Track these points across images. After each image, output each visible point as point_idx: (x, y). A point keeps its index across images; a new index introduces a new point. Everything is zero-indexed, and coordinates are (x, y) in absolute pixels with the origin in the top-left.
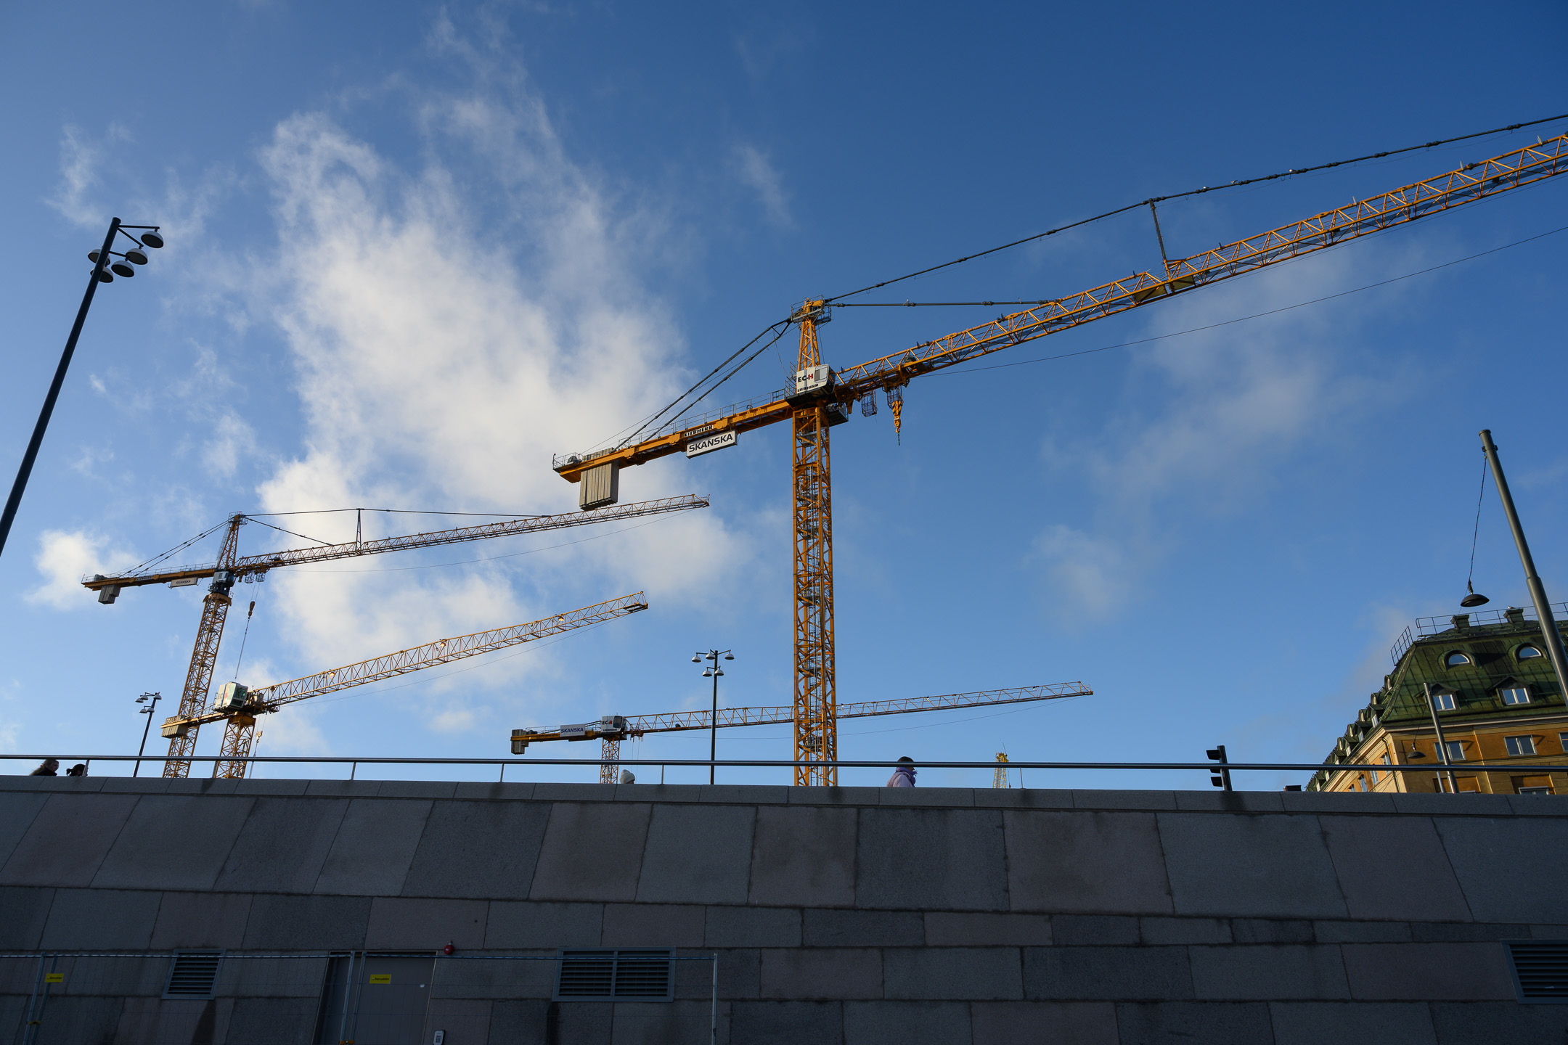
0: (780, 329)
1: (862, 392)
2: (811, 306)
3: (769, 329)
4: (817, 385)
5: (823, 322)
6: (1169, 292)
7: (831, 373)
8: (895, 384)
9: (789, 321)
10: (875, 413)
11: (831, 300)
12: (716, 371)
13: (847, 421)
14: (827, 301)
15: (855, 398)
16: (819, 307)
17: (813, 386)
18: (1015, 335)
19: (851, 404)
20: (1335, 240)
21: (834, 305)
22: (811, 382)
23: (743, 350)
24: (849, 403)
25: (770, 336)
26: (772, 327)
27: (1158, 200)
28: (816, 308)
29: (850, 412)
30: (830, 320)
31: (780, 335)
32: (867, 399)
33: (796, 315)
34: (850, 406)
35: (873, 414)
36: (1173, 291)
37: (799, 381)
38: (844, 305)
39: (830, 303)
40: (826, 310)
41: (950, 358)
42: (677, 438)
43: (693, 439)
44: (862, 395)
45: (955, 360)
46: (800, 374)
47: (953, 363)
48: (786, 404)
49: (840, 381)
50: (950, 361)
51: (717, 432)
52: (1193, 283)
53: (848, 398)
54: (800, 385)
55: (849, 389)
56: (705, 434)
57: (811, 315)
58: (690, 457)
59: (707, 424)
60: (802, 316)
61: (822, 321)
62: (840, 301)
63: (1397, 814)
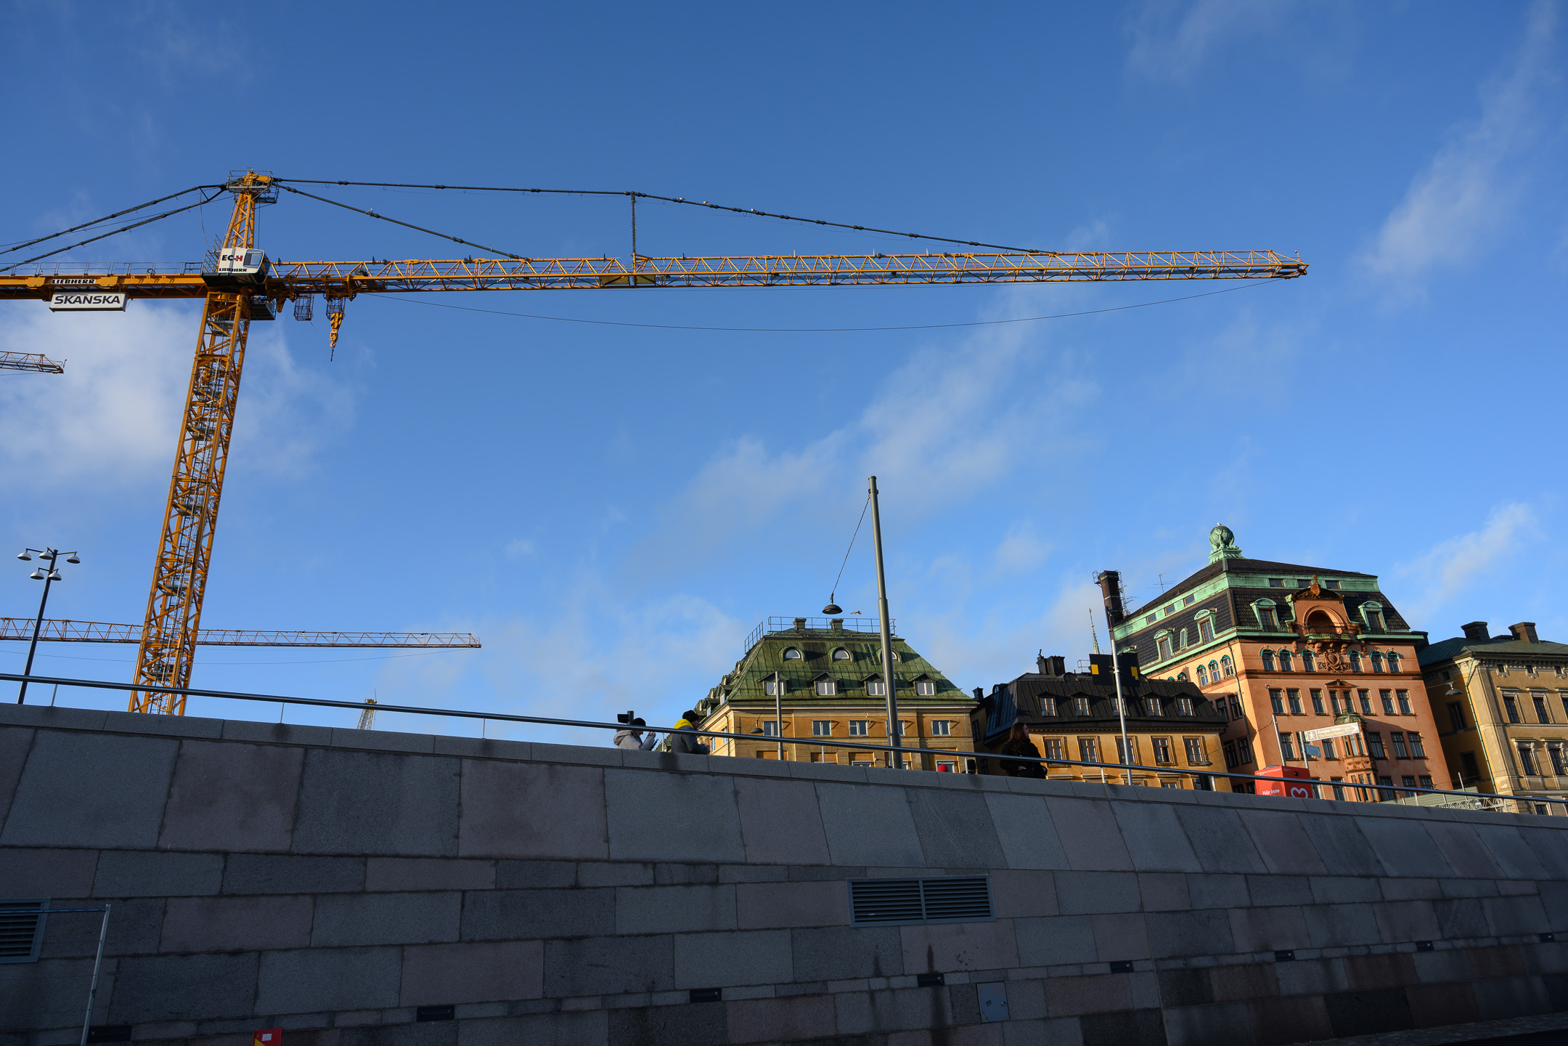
0: (210, 193)
1: (298, 293)
2: (254, 180)
3: (196, 189)
4: (245, 270)
5: (266, 202)
6: (632, 284)
7: (266, 261)
8: (339, 294)
9: (223, 188)
10: (309, 319)
11: (281, 180)
12: (113, 216)
13: (273, 319)
14: (276, 180)
15: (289, 297)
16: (265, 184)
17: (240, 270)
18: (480, 281)
19: (283, 302)
20: (774, 282)
21: (284, 188)
22: (238, 265)
23: (155, 202)
24: (280, 300)
25: (196, 197)
26: (200, 187)
27: (639, 195)
28: (261, 183)
29: (280, 311)
30: (275, 203)
31: (209, 200)
32: (303, 302)
33: (234, 183)
34: (281, 304)
35: (306, 320)
36: (636, 283)
37: (223, 259)
38: (295, 191)
39: (279, 183)
40: (273, 189)
41: (407, 284)
42: (40, 282)
43: (63, 290)
44: (298, 296)
45: (411, 287)
46: (226, 252)
47: (408, 290)
48: (201, 281)
49: (274, 272)
50: (405, 287)
51: (99, 289)
52: (654, 282)
53: (281, 295)
54: (224, 265)
55: (284, 285)
56: (82, 288)
57: (254, 189)
58: (54, 310)
59: (86, 276)
60: (241, 187)
61: (265, 200)
62: (292, 185)
63: (791, 779)
